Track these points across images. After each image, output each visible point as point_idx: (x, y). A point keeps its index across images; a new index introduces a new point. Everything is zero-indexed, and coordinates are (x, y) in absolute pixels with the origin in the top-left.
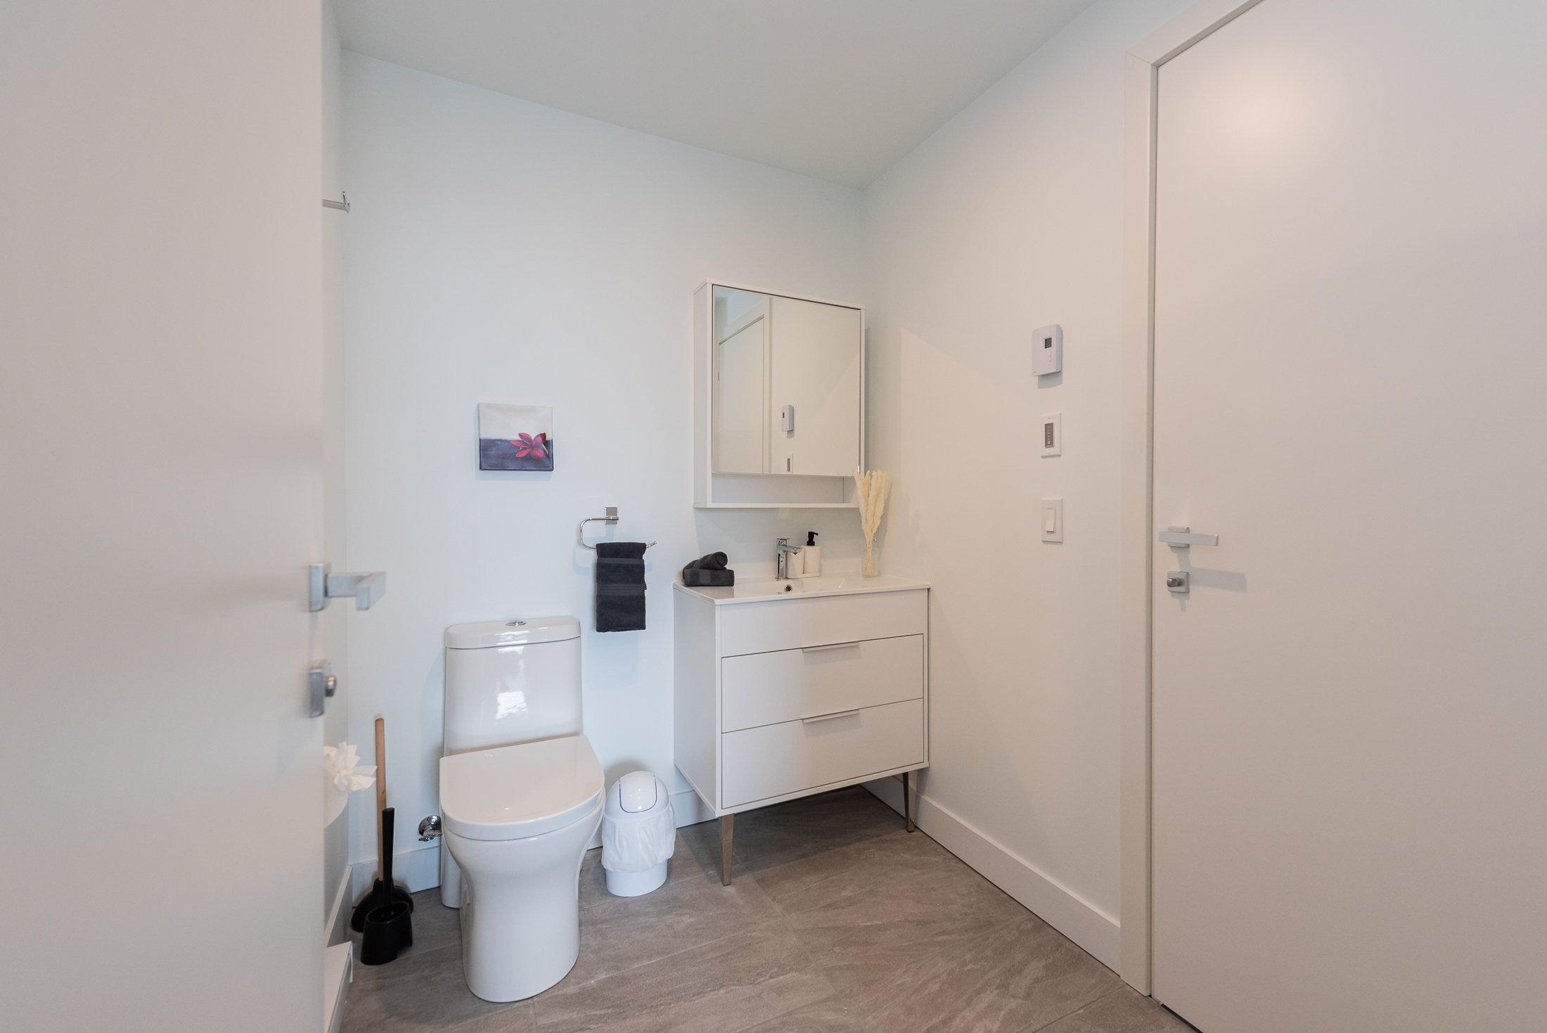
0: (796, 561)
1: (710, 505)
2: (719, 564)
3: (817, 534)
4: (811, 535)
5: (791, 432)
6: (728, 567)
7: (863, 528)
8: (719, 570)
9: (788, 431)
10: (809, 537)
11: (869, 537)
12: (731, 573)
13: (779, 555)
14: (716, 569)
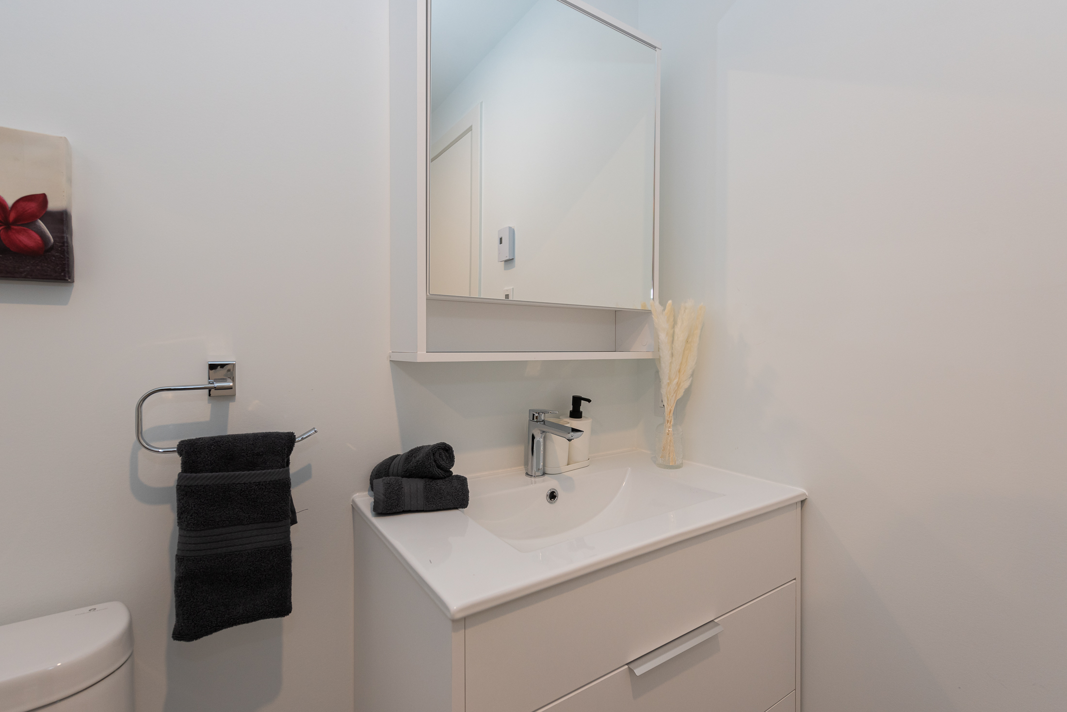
0: (557, 444)
1: (423, 356)
2: (439, 467)
3: (589, 401)
4: (577, 401)
5: (509, 262)
6: (455, 470)
7: (664, 391)
8: (439, 478)
9: (506, 261)
10: (574, 404)
11: (670, 406)
12: (462, 481)
13: (533, 437)
14: (434, 478)
